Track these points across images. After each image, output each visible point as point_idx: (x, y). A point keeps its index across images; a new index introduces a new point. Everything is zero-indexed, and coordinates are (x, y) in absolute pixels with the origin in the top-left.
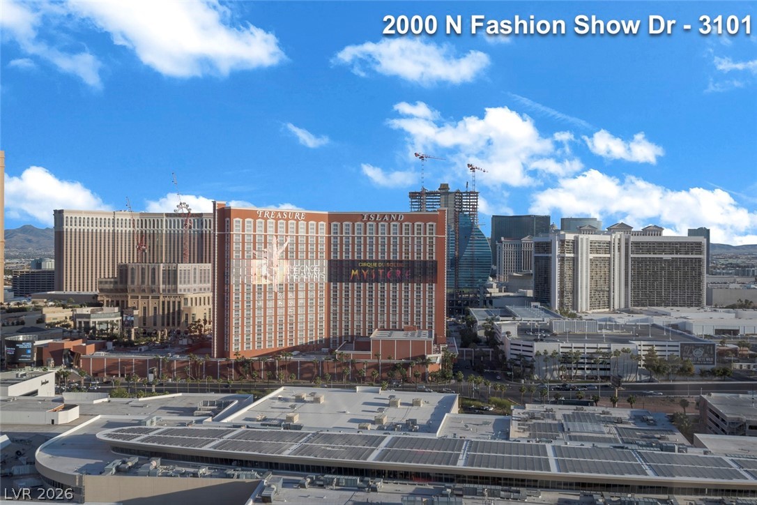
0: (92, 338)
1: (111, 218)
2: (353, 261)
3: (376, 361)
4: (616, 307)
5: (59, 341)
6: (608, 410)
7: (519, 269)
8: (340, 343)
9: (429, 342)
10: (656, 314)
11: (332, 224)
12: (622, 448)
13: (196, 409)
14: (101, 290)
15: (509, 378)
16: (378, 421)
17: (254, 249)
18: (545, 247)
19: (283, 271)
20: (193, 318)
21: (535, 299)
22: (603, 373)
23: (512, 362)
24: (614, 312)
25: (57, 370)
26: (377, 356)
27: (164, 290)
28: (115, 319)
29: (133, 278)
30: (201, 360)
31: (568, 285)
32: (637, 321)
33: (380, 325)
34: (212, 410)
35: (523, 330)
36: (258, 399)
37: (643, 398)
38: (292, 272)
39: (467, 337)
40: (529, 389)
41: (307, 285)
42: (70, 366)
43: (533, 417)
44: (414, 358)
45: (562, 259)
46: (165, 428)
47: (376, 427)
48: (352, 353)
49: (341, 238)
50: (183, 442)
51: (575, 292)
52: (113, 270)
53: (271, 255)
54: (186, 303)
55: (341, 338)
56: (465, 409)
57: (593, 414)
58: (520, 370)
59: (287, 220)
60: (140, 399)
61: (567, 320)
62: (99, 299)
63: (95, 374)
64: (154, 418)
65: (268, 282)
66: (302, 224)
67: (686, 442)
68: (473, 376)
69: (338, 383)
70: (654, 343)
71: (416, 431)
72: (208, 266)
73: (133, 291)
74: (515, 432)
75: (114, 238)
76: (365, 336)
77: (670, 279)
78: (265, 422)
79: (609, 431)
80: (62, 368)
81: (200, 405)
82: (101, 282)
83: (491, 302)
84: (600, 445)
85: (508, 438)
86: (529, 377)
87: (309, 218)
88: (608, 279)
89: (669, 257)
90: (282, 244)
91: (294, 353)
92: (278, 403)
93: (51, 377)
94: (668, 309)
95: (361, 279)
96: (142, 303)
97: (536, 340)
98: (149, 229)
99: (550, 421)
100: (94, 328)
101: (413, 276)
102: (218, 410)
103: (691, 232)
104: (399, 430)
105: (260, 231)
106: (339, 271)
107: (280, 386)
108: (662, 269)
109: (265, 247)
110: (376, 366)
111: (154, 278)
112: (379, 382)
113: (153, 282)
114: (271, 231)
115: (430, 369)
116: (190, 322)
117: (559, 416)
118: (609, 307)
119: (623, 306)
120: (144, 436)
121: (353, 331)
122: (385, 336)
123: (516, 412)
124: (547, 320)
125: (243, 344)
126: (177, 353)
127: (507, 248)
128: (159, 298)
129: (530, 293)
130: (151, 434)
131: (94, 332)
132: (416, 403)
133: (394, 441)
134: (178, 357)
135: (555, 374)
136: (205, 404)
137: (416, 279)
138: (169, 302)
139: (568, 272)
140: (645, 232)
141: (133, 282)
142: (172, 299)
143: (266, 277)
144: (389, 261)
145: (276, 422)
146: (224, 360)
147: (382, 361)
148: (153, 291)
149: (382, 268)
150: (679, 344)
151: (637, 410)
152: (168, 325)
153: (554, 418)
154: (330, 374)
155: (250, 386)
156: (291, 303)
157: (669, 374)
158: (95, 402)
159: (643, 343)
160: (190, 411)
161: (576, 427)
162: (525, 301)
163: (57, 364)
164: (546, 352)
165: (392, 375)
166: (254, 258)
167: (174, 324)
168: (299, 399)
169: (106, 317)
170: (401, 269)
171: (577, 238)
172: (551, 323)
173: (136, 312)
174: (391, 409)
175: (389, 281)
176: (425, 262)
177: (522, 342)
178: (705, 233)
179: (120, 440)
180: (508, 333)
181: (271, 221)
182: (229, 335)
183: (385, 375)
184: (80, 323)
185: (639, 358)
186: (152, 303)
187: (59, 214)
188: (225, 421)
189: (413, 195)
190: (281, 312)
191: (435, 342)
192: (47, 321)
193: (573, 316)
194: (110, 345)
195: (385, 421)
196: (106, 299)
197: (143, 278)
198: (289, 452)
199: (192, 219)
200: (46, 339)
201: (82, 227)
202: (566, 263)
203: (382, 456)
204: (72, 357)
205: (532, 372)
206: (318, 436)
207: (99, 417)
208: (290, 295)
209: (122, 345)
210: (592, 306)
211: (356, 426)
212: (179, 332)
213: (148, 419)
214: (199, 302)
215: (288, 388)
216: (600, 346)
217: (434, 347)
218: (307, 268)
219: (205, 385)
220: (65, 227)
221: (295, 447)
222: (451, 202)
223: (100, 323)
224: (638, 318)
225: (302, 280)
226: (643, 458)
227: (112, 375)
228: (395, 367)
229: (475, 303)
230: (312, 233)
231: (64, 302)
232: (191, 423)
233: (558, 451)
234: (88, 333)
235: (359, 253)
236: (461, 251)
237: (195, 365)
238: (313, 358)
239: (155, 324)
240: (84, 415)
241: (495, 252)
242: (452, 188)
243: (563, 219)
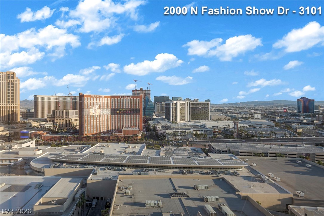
0: (45, 130)
1: (50, 97)
2: (117, 109)
3: (124, 136)
4: (187, 121)
5: (36, 132)
6: (186, 148)
7: (161, 111)
8: (114, 131)
9: (138, 131)
10: (197, 122)
11: (112, 99)
12: (190, 157)
13: (75, 150)
14: (48, 117)
15: (159, 140)
16: (125, 152)
17: (91, 106)
18: (169, 105)
19: (98, 112)
20: (74, 125)
21: (166, 118)
22: (184, 138)
23: (160, 135)
24: (186, 122)
25: (35, 140)
26: (124, 134)
27: (65, 117)
28: (52, 125)
29: (56, 114)
30: (76, 136)
31: (174, 115)
32: (192, 124)
33: (125, 126)
34: (80, 150)
35: (163, 127)
36: (92, 147)
37: (194, 145)
38: (101, 112)
39: (148, 129)
40: (165, 142)
41: (105, 115)
42: (39, 139)
43: (166, 150)
44: (134, 135)
45: (173, 108)
46: (67, 155)
47: (124, 153)
48: (117, 134)
49: (114, 103)
50: (72, 159)
51: (176, 117)
52: (51, 112)
53: (95, 107)
54: (71, 121)
55: (114, 129)
56: (148, 148)
57: (182, 149)
58: (162, 137)
59: (99, 98)
60: (60, 147)
61: (174, 124)
62: (47, 120)
63: (46, 141)
64: (64, 152)
65: (94, 115)
66: (103, 99)
67: (206, 156)
68: (150, 139)
69: (114, 142)
70: (197, 130)
71: (135, 154)
72: (78, 111)
73: (57, 117)
74: (162, 154)
75: (51, 103)
76: (121, 129)
77: (201, 113)
78: (94, 153)
79: (186, 153)
80: (37, 139)
81: (76, 148)
82: (47, 115)
83: (154, 120)
84: (184, 157)
85: (160, 156)
86: (165, 139)
87: (105, 97)
88: (185, 113)
89: (200, 107)
90: (98, 104)
91: (102, 134)
92: (98, 148)
93: (34, 141)
94: (200, 121)
95: (120, 114)
96: (59, 121)
97: (166, 130)
98: (61, 101)
99: (171, 151)
100: (46, 128)
102: (81, 150)
103: (206, 101)
104: (131, 154)
105: (92, 101)
106: (114, 111)
107: (98, 143)
108: (199, 110)
109: (94, 105)
110: (124, 137)
111: (62, 114)
112: (125, 141)
113: (62, 115)
114: (95, 101)
115: (138, 138)
116: (73, 126)
117: (173, 149)
118: (185, 121)
119: (188, 120)
120: (61, 157)
121: (117, 127)
122: (126, 129)
123: (162, 149)
124: (169, 124)
125: (88, 131)
126: (69, 134)
127: (158, 105)
128: (64, 119)
129: (164, 117)
130: (63, 157)
131: (46, 129)
132: (135, 147)
133: (130, 157)
134: (70, 135)
135: (172, 138)
136: (78, 148)
137: (134, 113)
138: (67, 121)
139: (174, 111)
140: (194, 100)
141: (56, 115)
142: (68, 120)
143: (94, 113)
144: (127, 109)
145: (97, 153)
146: (82, 136)
147: (125, 136)
148: (62, 117)
149: (125, 111)
150: (203, 130)
151: (193, 148)
152: (67, 127)
153: (172, 150)
154: (112, 139)
155: (90, 143)
156: (101, 120)
157: (201, 138)
158: (47, 148)
159: (194, 130)
160: (73, 150)
161: (177, 152)
162: (163, 119)
163: (36, 138)
164: (169, 133)
165: (128, 139)
166: (91, 108)
167: (68, 126)
168: (104, 146)
169: (49, 125)
170: (130, 111)
171: (176, 102)
172: (170, 125)
173: (57, 123)
174: (128, 149)
175: (127, 114)
176: (137, 109)
177: (163, 130)
178: (209, 101)
179: (55, 159)
180: (159, 128)
181: (95, 98)
182: (84, 129)
183: (126, 139)
184: (42, 126)
185: (193, 134)
186: (62, 121)
187: (35, 97)
188: (83, 153)
189: (133, 91)
190: (98, 123)
191: (140, 131)
192: (33, 126)
193: (176, 123)
194: (50, 132)
195: (127, 152)
196: (49, 120)
197: (59, 114)
198: (102, 161)
199: (73, 98)
200: (32, 131)
201: (42, 100)
202: (174, 109)
203: (127, 161)
204: (40, 136)
205: (165, 138)
206: (109, 156)
207: (48, 152)
208: (100, 118)
209: (54, 132)
210: (181, 120)
211: (119, 153)
212: (69, 129)
213: (62, 153)
214: (75, 120)
215: (100, 143)
216: (183, 131)
217: (139, 132)
218: (105, 111)
219: (77, 143)
220: (37, 100)
221: (103, 159)
222: (143, 93)
223: (47, 126)
224: (193, 123)
225: (104, 114)
226: (195, 160)
227: (51, 141)
228: (129, 137)
229: (150, 120)
230: (106, 101)
231: (37, 121)
232: (74, 153)
233: (173, 159)
234: (44, 129)
235: (119, 107)
236: (146, 105)
237: (74, 138)
238: (107, 135)
239: (63, 127)
240: (44, 152)
241: (155, 106)
242: (144, 89)
243: (172, 97)
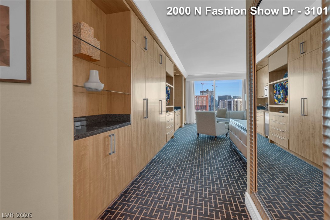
7: (224, 107)
18: (230, 102)
45: (234, 105)
101: (201, 109)
127: (221, 103)
139: (235, 108)
171: (237, 100)
176: (204, 106)
189: (201, 92)
222: (209, 93)
236: (211, 104)
241: (219, 104)
242: (209, 90)
243: (234, 96)
